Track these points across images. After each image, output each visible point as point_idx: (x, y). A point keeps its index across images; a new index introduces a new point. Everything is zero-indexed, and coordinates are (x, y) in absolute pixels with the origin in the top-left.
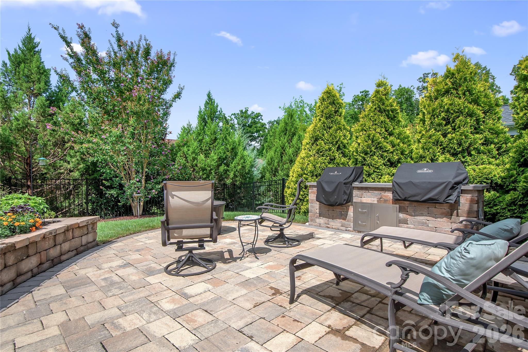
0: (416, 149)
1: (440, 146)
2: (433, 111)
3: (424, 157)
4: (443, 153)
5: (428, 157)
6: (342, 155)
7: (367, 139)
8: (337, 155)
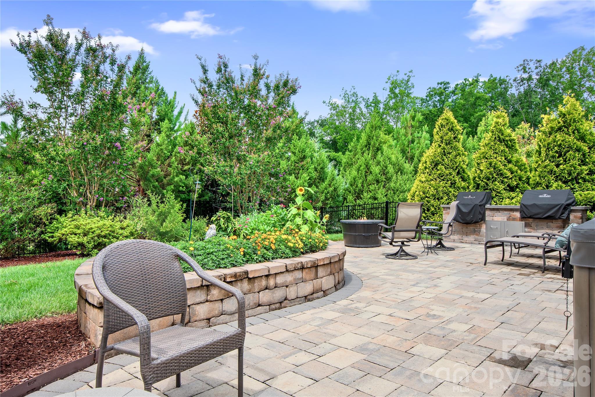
0: (533, 176)
1: (554, 174)
2: (548, 144)
3: (540, 184)
4: (556, 181)
5: (544, 184)
6: (461, 179)
7: (489, 166)
8: (457, 179)
